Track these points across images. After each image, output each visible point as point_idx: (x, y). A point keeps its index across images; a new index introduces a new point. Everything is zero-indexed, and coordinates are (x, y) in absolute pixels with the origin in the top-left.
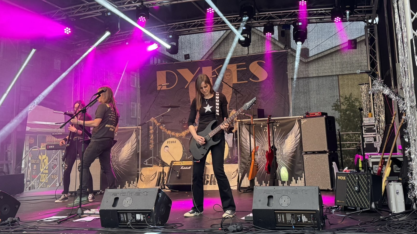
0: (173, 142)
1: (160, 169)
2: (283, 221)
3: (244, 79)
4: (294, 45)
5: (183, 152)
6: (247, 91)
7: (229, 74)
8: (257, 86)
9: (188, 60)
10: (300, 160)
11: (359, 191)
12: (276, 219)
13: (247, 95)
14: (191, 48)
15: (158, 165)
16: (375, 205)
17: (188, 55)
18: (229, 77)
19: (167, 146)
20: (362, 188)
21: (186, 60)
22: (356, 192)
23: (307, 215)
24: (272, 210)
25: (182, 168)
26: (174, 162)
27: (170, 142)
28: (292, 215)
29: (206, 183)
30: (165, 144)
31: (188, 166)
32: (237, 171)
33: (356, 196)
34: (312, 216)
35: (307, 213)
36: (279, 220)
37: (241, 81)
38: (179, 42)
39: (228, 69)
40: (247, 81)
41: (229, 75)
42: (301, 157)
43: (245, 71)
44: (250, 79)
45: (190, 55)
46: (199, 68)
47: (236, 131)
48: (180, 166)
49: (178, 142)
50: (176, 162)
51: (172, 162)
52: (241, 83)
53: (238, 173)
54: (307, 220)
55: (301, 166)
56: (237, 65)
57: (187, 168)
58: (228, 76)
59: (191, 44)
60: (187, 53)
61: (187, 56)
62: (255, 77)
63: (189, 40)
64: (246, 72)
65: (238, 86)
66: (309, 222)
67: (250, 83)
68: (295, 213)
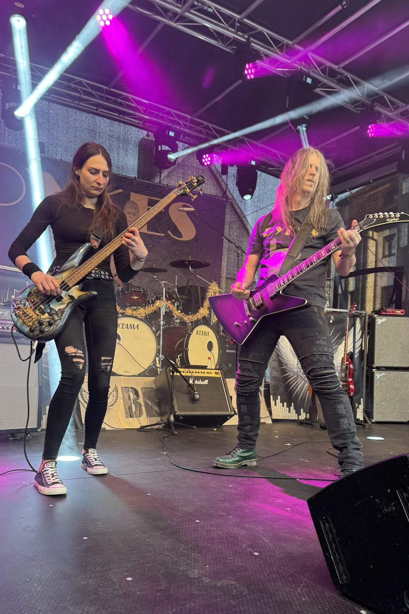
3: (158, 229)
6: (161, 252)
7: (134, 211)
8: (177, 248)
14: (49, 131)
18: (133, 217)
25: (191, 382)
27: (124, 326)
31: (203, 379)
37: (153, 230)
39: (133, 202)
40: (163, 235)
41: (133, 213)
43: (161, 215)
44: (169, 232)
49: (144, 327)
52: (154, 235)
56: (148, 198)
57: (200, 382)
58: (131, 215)
63: (47, 113)
64: (163, 216)
65: (148, 239)
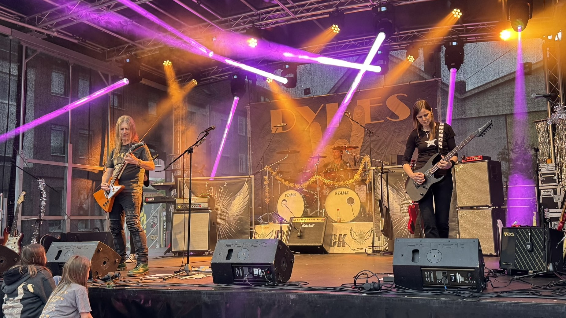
0: (292, 195)
1: (277, 227)
2: (433, 280)
3: (379, 118)
4: (445, 72)
5: (305, 207)
6: (384, 133)
7: (360, 111)
8: (396, 127)
9: (308, 95)
10: (454, 217)
11: (531, 251)
12: (423, 278)
13: (384, 138)
14: (312, 80)
15: (275, 222)
16: (554, 266)
17: (309, 89)
19: (284, 200)
20: (536, 247)
21: (306, 96)
22: (528, 251)
23: (463, 274)
24: (418, 266)
25: (303, 226)
26: (294, 219)
27: (289, 195)
28: (444, 273)
29: (332, 245)
30: (283, 197)
31: (311, 223)
32: (372, 230)
33: (528, 257)
34: (469, 274)
35: (464, 271)
36: (427, 279)
37: (375, 120)
38: (297, 73)
39: (359, 106)
40: (383, 121)
41: (360, 113)
42: (454, 214)
43: (381, 108)
44: (388, 118)
45: (311, 90)
46: (323, 105)
47: (371, 182)
48: (301, 224)
49: (298, 194)
50: (296, 219)
51: (292, 218)
52: (376, 123)
53: (373, 233)
54: (463, 280)
55: (455, 225)
56: (370, 100)
57: (309, 226)
58: (359, 115)
59: (312, 75)
60: (307, 87)
61: (307, 91)
62: (393, 115)
63: (309, 70)
65: (372, 127)
66: (465, 282)
67: (387, 122)
68: (448, 271)
